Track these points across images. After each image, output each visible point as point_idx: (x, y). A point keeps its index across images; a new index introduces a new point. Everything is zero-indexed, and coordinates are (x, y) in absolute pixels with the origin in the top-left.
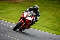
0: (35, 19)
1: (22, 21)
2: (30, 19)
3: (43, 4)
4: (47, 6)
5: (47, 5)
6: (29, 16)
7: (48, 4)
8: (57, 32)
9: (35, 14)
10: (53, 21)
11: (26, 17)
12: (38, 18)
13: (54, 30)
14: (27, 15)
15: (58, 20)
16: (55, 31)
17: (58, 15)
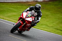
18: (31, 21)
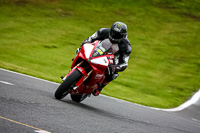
0: (117, 62)
1: (80, 70)
2: (102, 61)
3: (111, 8)
4: (124, 13)
5: (123, 10)
6: (101, 53)
7: (127, 7)
8: (159, 100)
9: (116, 48)
10: (146, 63)
11: (91, 58)
12: (126, 59)
13: (147, 93)
14: (94, 51)
15: (162, 61)
16: (150, 96)
17: (162, 44)
18: (107, 64)
